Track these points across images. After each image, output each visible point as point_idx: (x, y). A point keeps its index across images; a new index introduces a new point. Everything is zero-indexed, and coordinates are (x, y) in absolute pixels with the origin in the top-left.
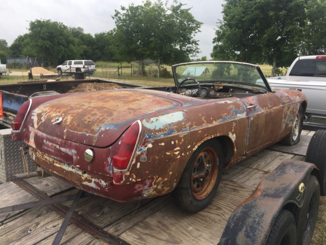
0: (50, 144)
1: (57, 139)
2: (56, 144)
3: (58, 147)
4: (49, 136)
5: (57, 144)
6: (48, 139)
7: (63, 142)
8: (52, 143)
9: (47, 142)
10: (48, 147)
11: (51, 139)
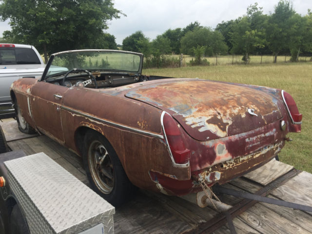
0: (255, 138)
1: (260, 129)
2: (260, 134)
3: (263, 135)
4: (250, 132)
5: (262, 133)
6: (249, 136)
7: (266, 128)
8: (256, 136)
9: (251, 138)
10: (254, 143)
11: (254, 133)
